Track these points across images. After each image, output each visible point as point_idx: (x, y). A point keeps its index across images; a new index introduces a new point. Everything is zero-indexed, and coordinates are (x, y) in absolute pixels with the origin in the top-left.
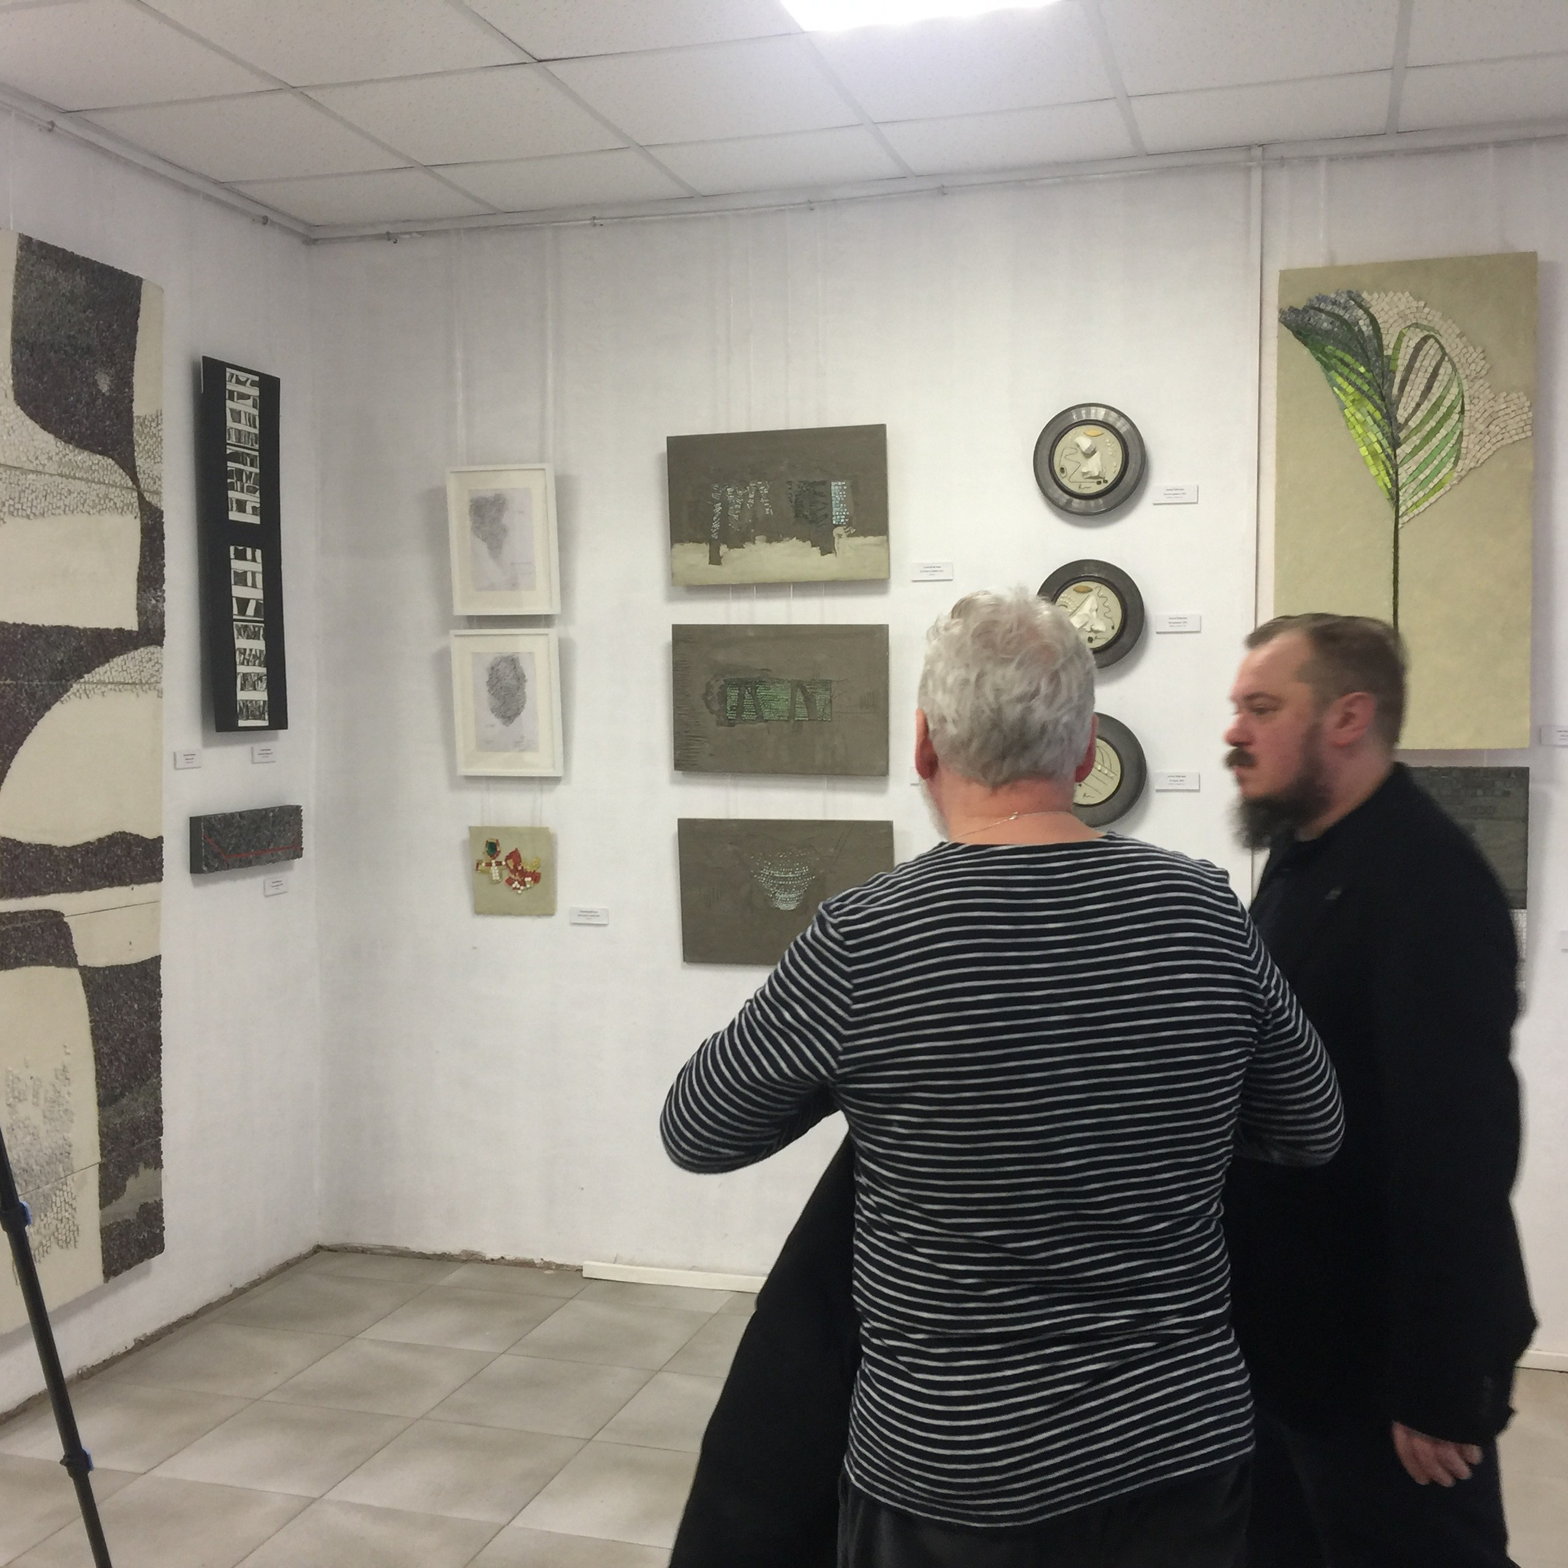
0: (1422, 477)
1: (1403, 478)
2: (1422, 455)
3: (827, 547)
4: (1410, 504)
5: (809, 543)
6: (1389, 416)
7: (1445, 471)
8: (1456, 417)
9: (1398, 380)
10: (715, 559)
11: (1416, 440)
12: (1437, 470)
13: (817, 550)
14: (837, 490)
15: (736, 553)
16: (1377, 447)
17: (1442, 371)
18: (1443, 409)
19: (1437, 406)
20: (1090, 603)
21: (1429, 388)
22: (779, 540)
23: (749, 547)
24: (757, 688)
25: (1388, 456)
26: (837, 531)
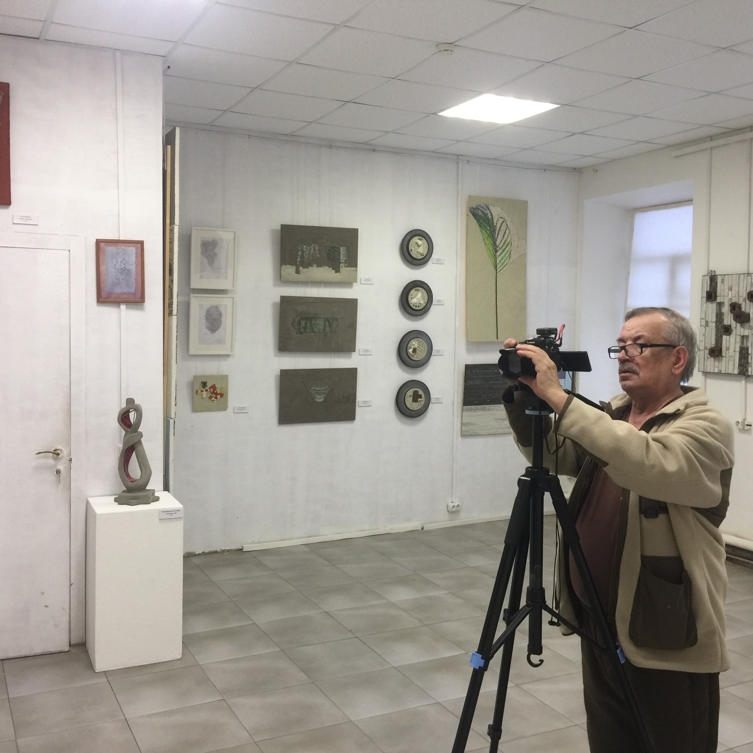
0: (502, 262)
1: (498, 262)
2: (502, 255)
3: (337, 270)
4: (499, 269)
5: (331, 268)
6: (495, 243)
7: (507, 261)
8: (510, 245)
9: (497, 233)
10: (298, 272)
11: (501, 251)
12: (505, 260)
13: (334, 271)
14: (342, 250)
15: (305, 270)
16: (492, 252)
17: (507, 231)
18: (507, 243)
19: (506, 241)
20: (419, 295)
21: (504, 236)
22: (321, 267)
23: (310, 268)
24: (312, 320)
25: (494, 255)
26: (342, 265)
